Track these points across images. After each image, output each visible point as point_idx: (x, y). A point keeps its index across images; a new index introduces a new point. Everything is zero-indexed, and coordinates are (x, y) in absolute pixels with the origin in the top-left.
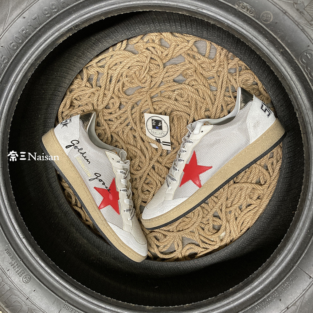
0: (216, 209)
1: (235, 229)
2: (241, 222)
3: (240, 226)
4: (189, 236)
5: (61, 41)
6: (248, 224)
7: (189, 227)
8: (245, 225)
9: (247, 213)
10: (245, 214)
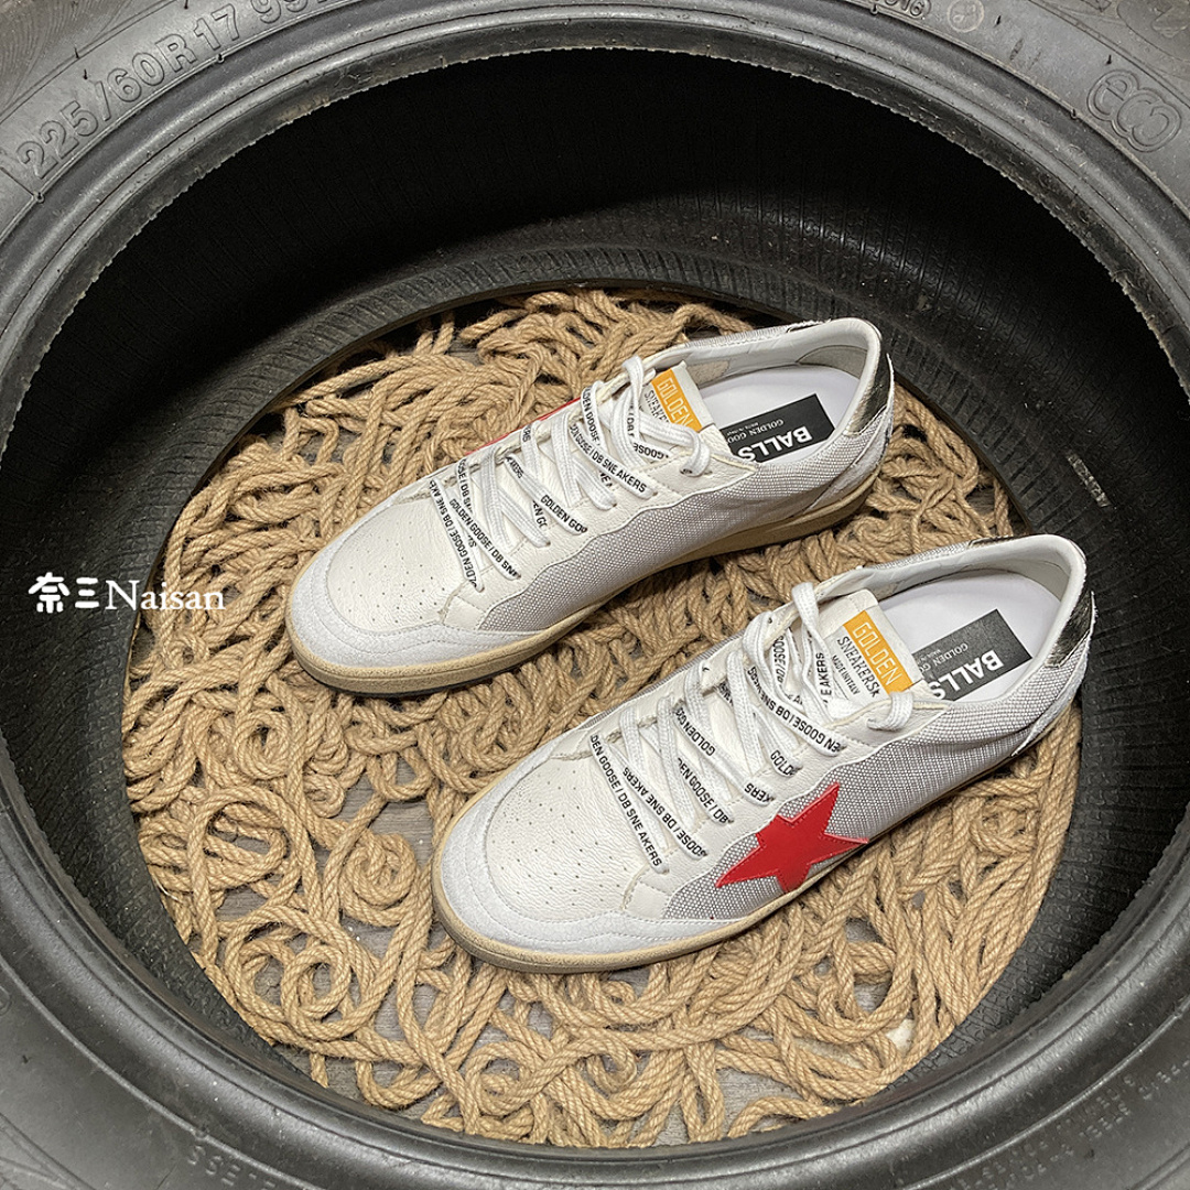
0: (856, 893)
1: (959, 979)
2: (974, 944)
3: (974, 961)
4: (748, 1061)
5: (289, 117)
6: (1008, 943)
7: (746, 997)
8: (997, 950)
9: (993, 898)
10: (984, 904)
